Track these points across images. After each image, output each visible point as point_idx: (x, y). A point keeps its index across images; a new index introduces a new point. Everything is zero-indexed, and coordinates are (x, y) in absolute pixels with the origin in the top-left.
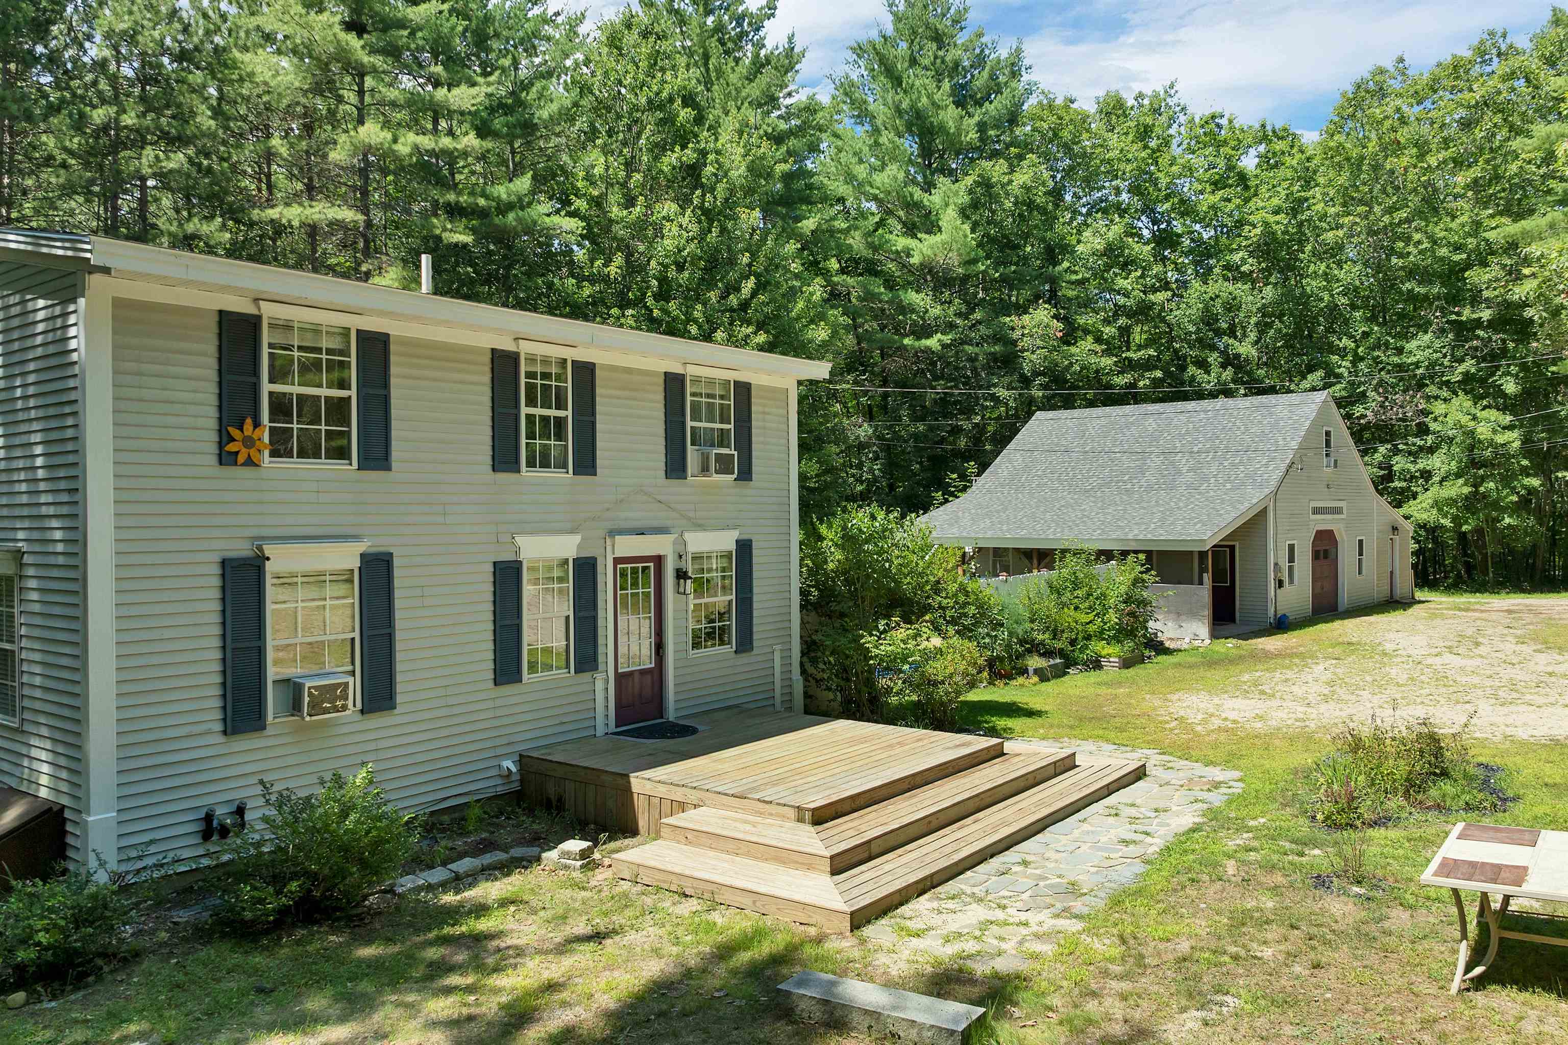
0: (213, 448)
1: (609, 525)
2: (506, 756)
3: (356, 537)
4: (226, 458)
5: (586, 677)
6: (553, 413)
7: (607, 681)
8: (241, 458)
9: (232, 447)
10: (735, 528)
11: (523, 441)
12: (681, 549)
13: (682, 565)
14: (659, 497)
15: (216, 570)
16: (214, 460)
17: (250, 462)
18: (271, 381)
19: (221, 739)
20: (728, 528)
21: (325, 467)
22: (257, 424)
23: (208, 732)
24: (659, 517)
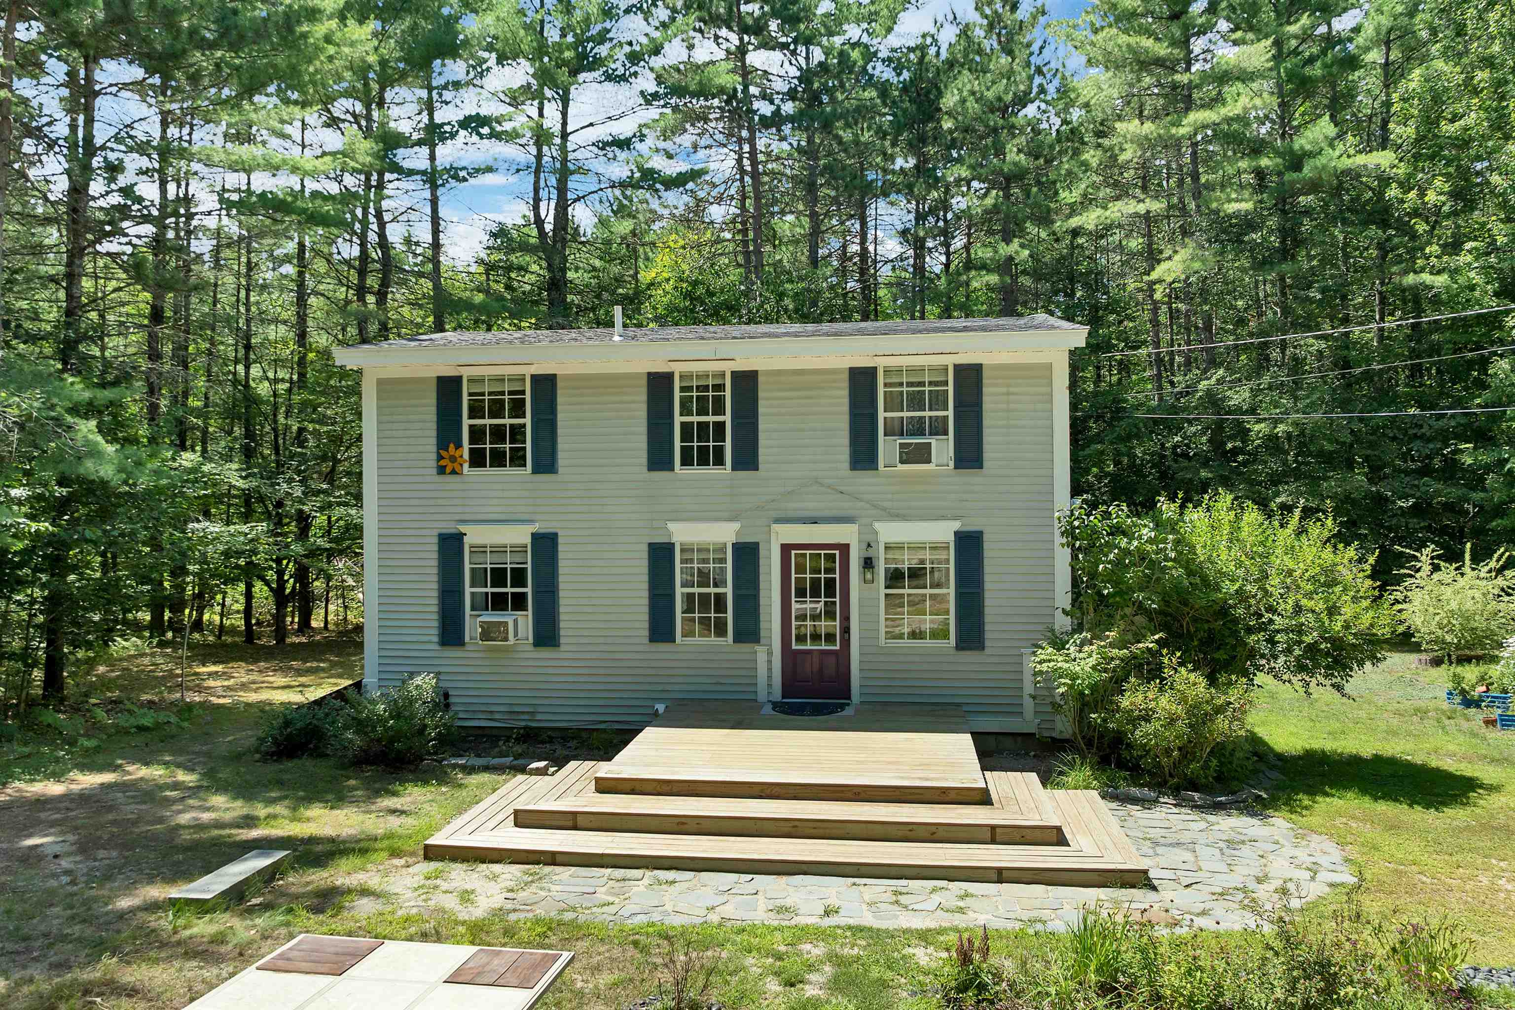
0: (433, 464)
1: (774, 514)
2: (660, 700)
3: (531, 521)
4: (441, 470)
5: (745, 647)
6: (711, 419)
7: (770, 653)
8: (448, 470)
9: (442, 463)
10: (955, 518)
11: (677, 444)
12: (869, 538)
13: (871, 553)
14: (842, 488)
15: (435, 540)
16: (435, 471)
17: (454, 472)
18: (470, 417)
19: (437, 647)
20: (944, 518)
21: (509, 472)
22: (459, 446)
23: (430, 642)
24: (845, 506)
